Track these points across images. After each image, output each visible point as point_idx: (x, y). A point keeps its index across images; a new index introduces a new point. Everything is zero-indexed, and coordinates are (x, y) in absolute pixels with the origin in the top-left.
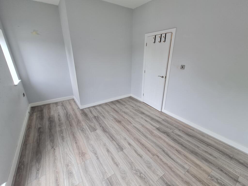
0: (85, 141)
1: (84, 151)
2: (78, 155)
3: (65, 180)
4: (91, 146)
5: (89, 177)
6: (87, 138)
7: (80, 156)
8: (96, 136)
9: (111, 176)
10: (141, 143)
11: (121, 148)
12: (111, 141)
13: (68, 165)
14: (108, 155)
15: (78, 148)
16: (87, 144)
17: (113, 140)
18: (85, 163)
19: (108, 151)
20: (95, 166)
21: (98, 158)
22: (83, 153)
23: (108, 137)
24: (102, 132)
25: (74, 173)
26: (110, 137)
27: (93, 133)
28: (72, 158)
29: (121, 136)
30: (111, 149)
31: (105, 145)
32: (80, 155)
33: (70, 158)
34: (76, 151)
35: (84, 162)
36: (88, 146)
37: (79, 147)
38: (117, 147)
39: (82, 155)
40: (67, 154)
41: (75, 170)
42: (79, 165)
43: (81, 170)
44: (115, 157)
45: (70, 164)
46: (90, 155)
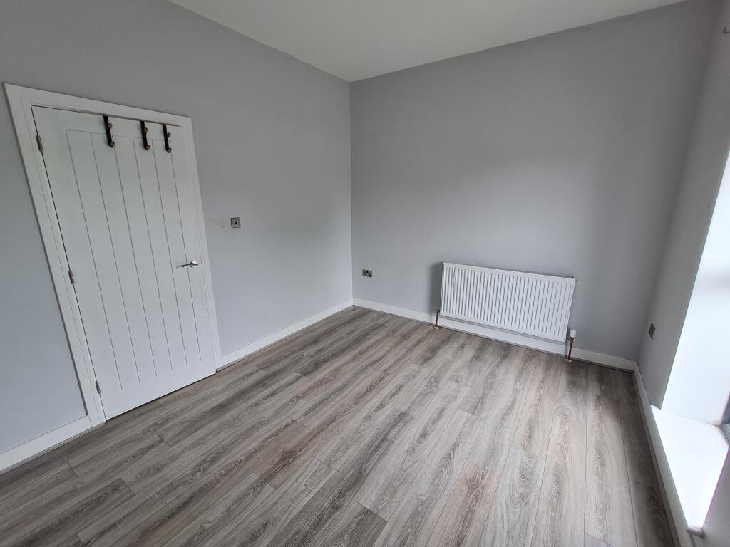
0: (435, 513)
1: (465, 489)
2: (484, 496)
3: (541, 476)
4: (436, 482)
5: (495, 440)
6: (418, 516)
7: (483, 488)
8: (395, 492)
9: (467, 411)
10: (367, 391)
11: (401, 418)
12: (392, 442)
13: (523, 498)
14: (435, 432)
15: (467, 516)
16: (440, 497)
17: (384, 439)
18: (486, 465)
19: (424, 436)
20: (473, 442)
21: (455, 446)
22: (471, 489)
23: (383, 455)
24: (364, 486)
25: (517, 471)
26: (380, 451)
27: (384, 515)
28: (504, 505)
29: (362, 428)
30: (416, 433)
31: (413, 449)
32: (480, 489)
33: (507, 509)
34: (480, 512)
35: (484, 467)
36: (443, 492)
37: (464, 514)
38: (401, 424)
39: (477, 485)
40: (509, 534)
41: (513, 474)
42: (498, 473)
43: (502, 461)
44: (430, 419)
45: (517, 495)
46: (462, 468)
